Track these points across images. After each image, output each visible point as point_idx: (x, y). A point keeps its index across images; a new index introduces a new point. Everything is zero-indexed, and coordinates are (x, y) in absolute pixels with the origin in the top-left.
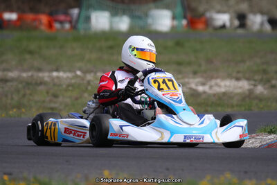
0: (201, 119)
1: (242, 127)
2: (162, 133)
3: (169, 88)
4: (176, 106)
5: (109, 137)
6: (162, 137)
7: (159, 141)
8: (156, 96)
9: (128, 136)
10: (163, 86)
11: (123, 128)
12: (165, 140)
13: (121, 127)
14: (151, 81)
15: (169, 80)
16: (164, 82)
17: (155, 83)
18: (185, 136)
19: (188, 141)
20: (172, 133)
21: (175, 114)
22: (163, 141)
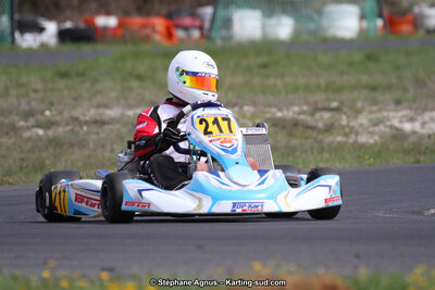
0: (261, 176)
1: (330, 187)
2: (200, 200)
3: (221, 131)
4: (227, 158)
5: (124, 207)
6: (200, 206)
7: (196, 212)
8: (201, 143)
9: (149, 204)
10: (212, 128)
11: (143, 193)
12: (205, 210)
13: (140, 191)
14: (197, 121)
15: (224, 119)
16: (216, 121)
17: (201, 123)
18: (234, 204)
19: (239, 210)
20: (215, 200)
21: (223, 170)
22: (201, 211)
